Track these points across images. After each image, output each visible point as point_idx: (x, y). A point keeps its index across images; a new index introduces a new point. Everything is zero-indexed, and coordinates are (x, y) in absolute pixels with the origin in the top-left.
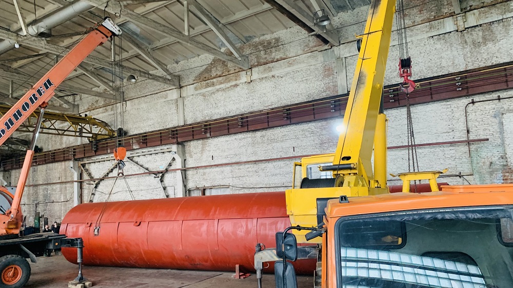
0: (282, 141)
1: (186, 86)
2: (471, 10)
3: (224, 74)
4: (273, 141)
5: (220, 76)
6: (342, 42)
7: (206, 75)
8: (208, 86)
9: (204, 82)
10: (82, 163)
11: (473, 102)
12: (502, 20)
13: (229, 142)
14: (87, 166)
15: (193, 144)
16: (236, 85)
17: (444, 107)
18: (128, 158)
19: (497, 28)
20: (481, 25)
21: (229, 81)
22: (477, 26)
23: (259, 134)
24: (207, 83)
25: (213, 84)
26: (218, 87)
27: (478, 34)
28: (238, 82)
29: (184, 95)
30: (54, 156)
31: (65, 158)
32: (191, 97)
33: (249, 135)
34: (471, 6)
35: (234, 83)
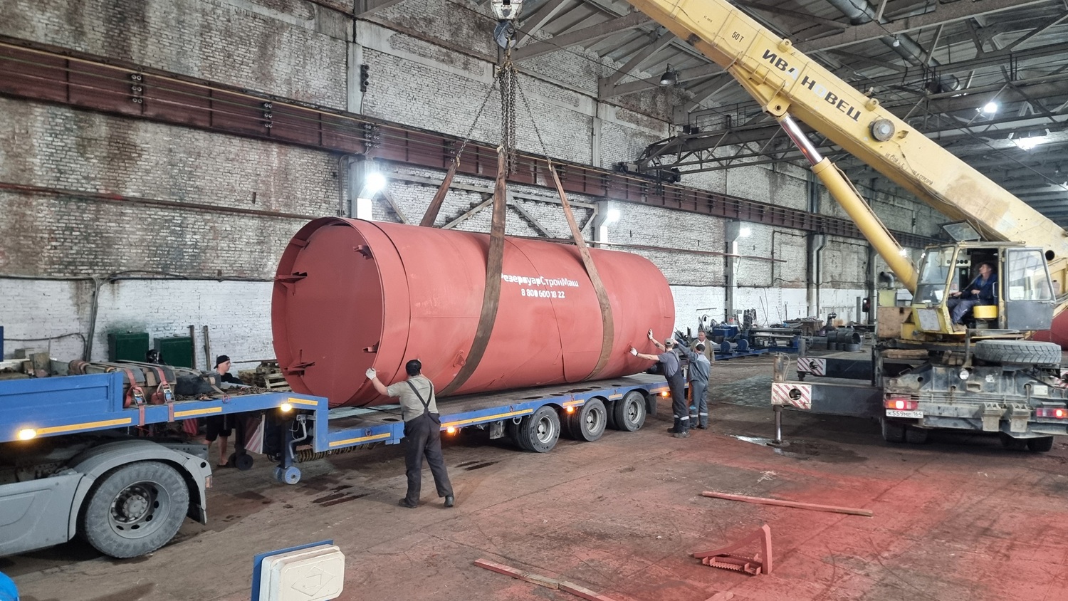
0: (691, 231)
4: (684, 228)
8: (631, 120)
9: (628, 112)
21: (654, 128)
23: (675, 215)
24: (632, 116)
25: (637, 122)
29: (602, 115)
32: (610, 125)
33: (667, 213)
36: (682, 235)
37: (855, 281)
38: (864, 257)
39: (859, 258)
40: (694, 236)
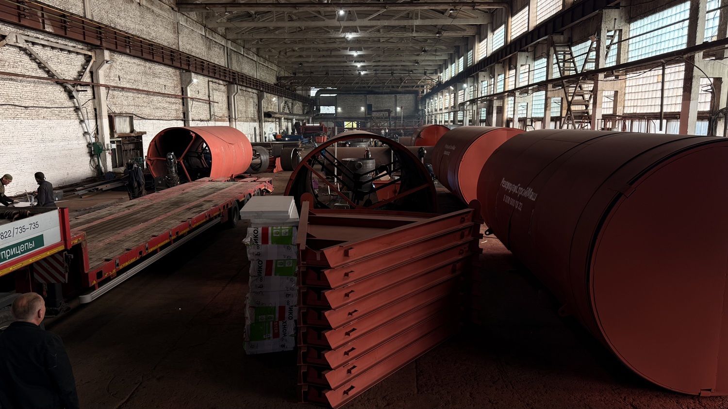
0: (160, 78)
13: (130, 65)
36: (153, 81)
37: (253, 117)
38: (256, 101)
39: (254, 102)
40: (162, 81)
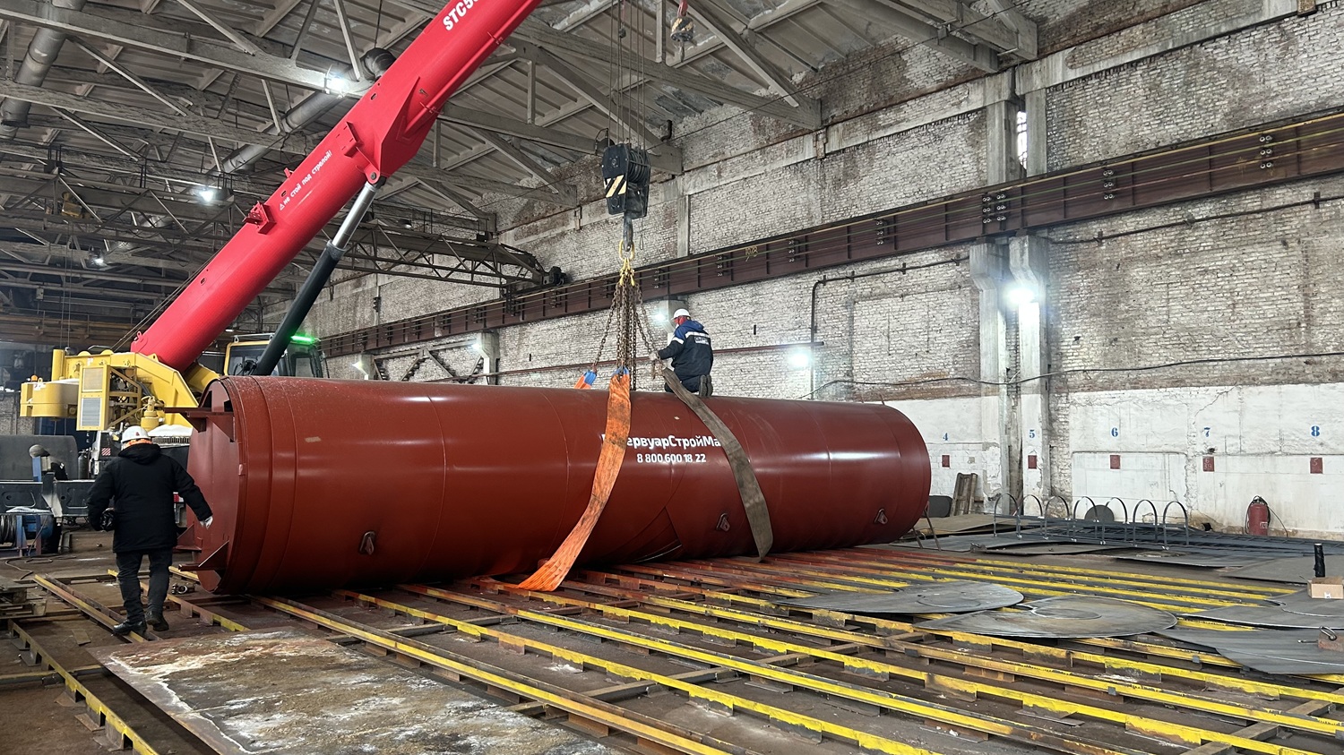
1: (505, 231)
2: (833, 124)
3: (548, 215)
5: (543, 218)
6: (685, 169)
7: (527, 214)
8: (530, 233)
9: (526, 226)
10: (376, 357)
11: (824, 282)
12: (867, 142)
14: (384, 365)
15: (509, 331)
16: (563, 234)
17: (793, 286)
18: (431, 352)
19: (862, 157)
20: (844, 150)
21: (555, 226)
22: (839, 151)
24: (529, 228)
25: (536, 232)
26: (541, 236)
27: (838, 166)
28: (565, 229)
30: (342, 343)
31: (356, 349)
34: (833, 117)
35: (559, 230)
